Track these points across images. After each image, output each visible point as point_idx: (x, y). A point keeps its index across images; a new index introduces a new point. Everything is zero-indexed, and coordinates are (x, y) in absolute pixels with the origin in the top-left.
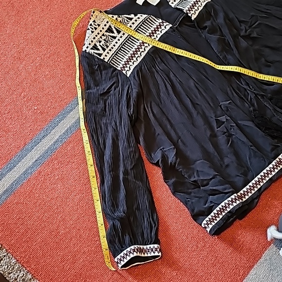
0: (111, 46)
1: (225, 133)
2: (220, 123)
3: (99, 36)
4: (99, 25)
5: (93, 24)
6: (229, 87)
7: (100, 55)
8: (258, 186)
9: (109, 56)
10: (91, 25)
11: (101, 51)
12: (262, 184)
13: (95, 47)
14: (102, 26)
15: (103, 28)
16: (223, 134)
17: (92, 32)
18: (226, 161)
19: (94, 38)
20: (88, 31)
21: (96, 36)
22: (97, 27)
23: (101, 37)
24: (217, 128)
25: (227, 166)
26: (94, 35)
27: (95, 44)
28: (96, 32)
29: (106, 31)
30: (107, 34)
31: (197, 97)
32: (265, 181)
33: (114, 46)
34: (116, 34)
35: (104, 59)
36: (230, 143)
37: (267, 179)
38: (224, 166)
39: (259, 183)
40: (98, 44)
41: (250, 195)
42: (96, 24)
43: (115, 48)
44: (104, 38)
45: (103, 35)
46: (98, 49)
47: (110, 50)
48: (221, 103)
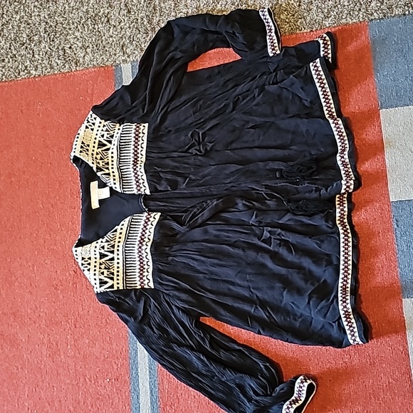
0: (116, 269)
2: (268, 241)
3: (97, 269)
4: (90, 258)
5: (84, 263)
7: (112, 286)
9: (121, 282)
10: (82, 264)
11: (110, 283)
13: (102, 283)
14: (93, 257)
15: (96, 258)
17: (89, 270)
19: (95, 274)
20: (84, 272)
21: (95, 270)
22: (89, 261)
23: (100, 268)
26: (92, 271)
27: (100, 279)
28: (92, 267)
29: (101, 259)
30: (103, 260)
31: (228, 237)
33: (118, 267)
34: (111, 256)
35: (118, 288)
40: (102, 277)
42: (86, 259)
43: (121, 270)
44: (103, 266)
45: (101, 264)
46: (106, 283)
47: (118, 276)
48: (251, 222)
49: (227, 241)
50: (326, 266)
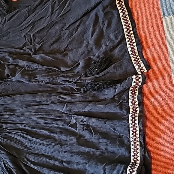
1: (84, 128)
2: (75, 126)
6: (56, 96)
8: (137, 143)
12: (138, 139)
16: (83, 130)
18: (102, 147)
24: (76, 130)
25: (106, 149)
31: (45, 123)
32: (138, 136)
36: (93, 131)
37: (138, 132)
38: (105, 151)
39: (136, 140)
41: (139, 155)
48: (63, 111)
49: (44, 126)
50: (119, 147)
